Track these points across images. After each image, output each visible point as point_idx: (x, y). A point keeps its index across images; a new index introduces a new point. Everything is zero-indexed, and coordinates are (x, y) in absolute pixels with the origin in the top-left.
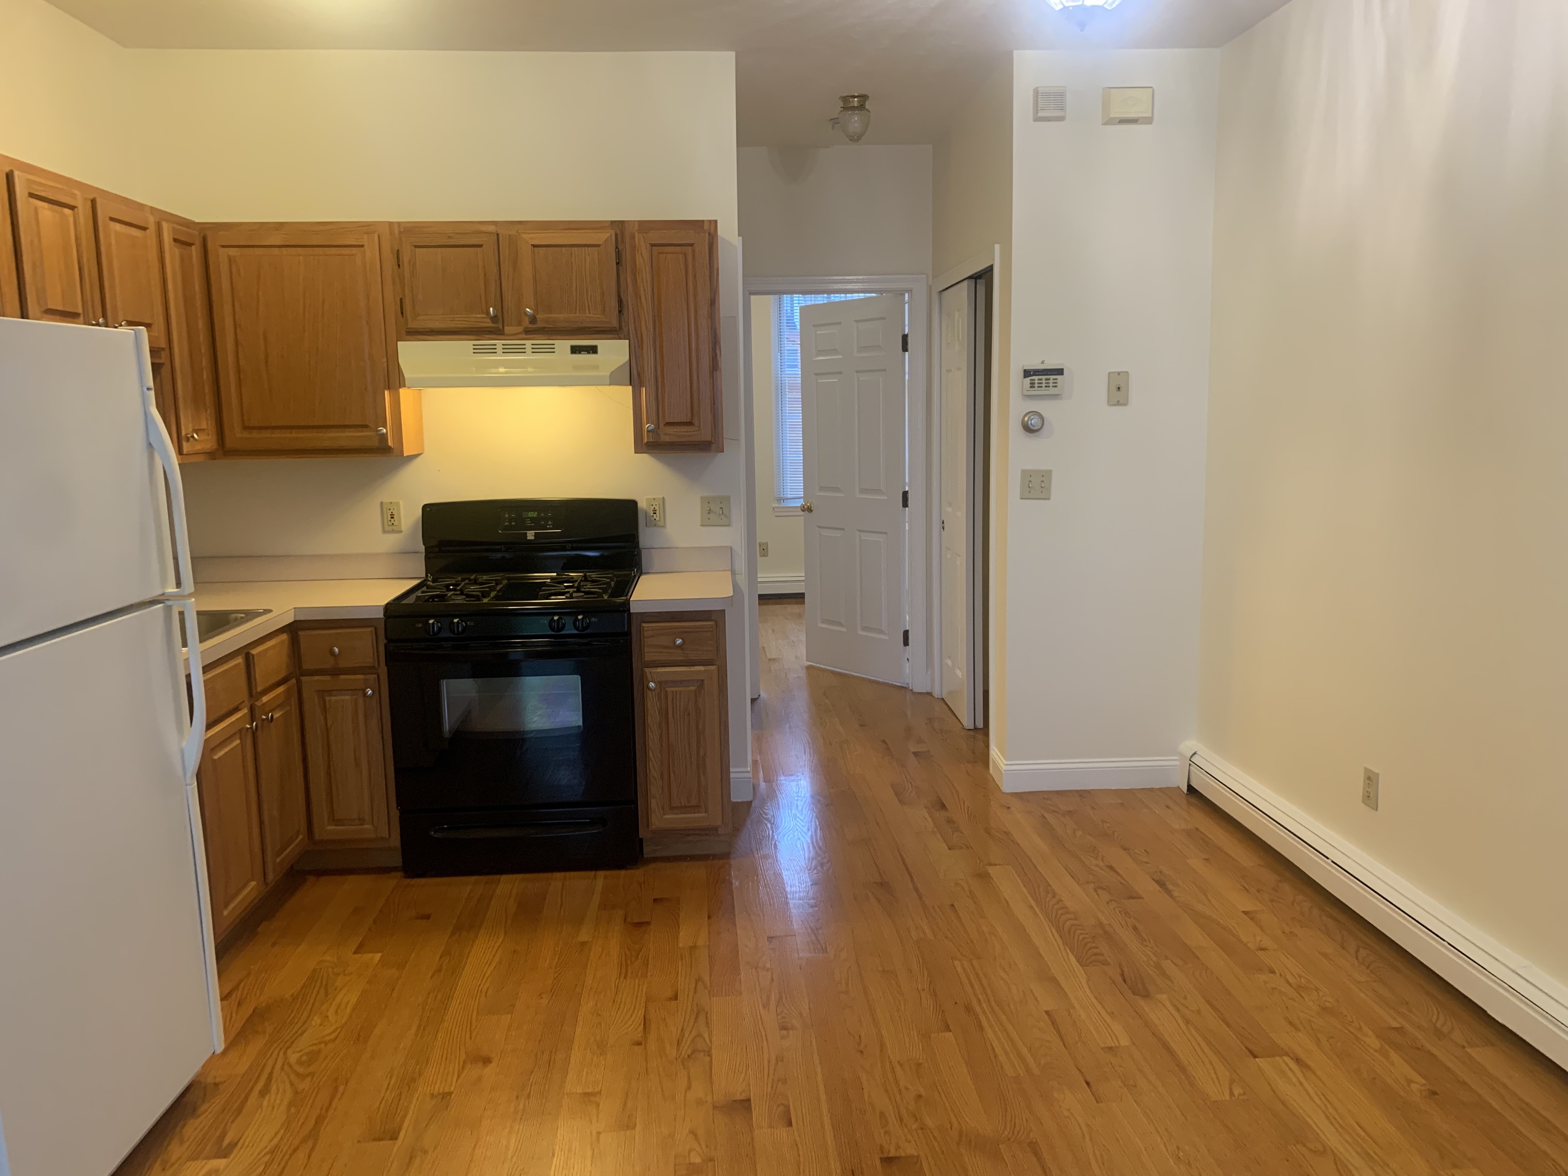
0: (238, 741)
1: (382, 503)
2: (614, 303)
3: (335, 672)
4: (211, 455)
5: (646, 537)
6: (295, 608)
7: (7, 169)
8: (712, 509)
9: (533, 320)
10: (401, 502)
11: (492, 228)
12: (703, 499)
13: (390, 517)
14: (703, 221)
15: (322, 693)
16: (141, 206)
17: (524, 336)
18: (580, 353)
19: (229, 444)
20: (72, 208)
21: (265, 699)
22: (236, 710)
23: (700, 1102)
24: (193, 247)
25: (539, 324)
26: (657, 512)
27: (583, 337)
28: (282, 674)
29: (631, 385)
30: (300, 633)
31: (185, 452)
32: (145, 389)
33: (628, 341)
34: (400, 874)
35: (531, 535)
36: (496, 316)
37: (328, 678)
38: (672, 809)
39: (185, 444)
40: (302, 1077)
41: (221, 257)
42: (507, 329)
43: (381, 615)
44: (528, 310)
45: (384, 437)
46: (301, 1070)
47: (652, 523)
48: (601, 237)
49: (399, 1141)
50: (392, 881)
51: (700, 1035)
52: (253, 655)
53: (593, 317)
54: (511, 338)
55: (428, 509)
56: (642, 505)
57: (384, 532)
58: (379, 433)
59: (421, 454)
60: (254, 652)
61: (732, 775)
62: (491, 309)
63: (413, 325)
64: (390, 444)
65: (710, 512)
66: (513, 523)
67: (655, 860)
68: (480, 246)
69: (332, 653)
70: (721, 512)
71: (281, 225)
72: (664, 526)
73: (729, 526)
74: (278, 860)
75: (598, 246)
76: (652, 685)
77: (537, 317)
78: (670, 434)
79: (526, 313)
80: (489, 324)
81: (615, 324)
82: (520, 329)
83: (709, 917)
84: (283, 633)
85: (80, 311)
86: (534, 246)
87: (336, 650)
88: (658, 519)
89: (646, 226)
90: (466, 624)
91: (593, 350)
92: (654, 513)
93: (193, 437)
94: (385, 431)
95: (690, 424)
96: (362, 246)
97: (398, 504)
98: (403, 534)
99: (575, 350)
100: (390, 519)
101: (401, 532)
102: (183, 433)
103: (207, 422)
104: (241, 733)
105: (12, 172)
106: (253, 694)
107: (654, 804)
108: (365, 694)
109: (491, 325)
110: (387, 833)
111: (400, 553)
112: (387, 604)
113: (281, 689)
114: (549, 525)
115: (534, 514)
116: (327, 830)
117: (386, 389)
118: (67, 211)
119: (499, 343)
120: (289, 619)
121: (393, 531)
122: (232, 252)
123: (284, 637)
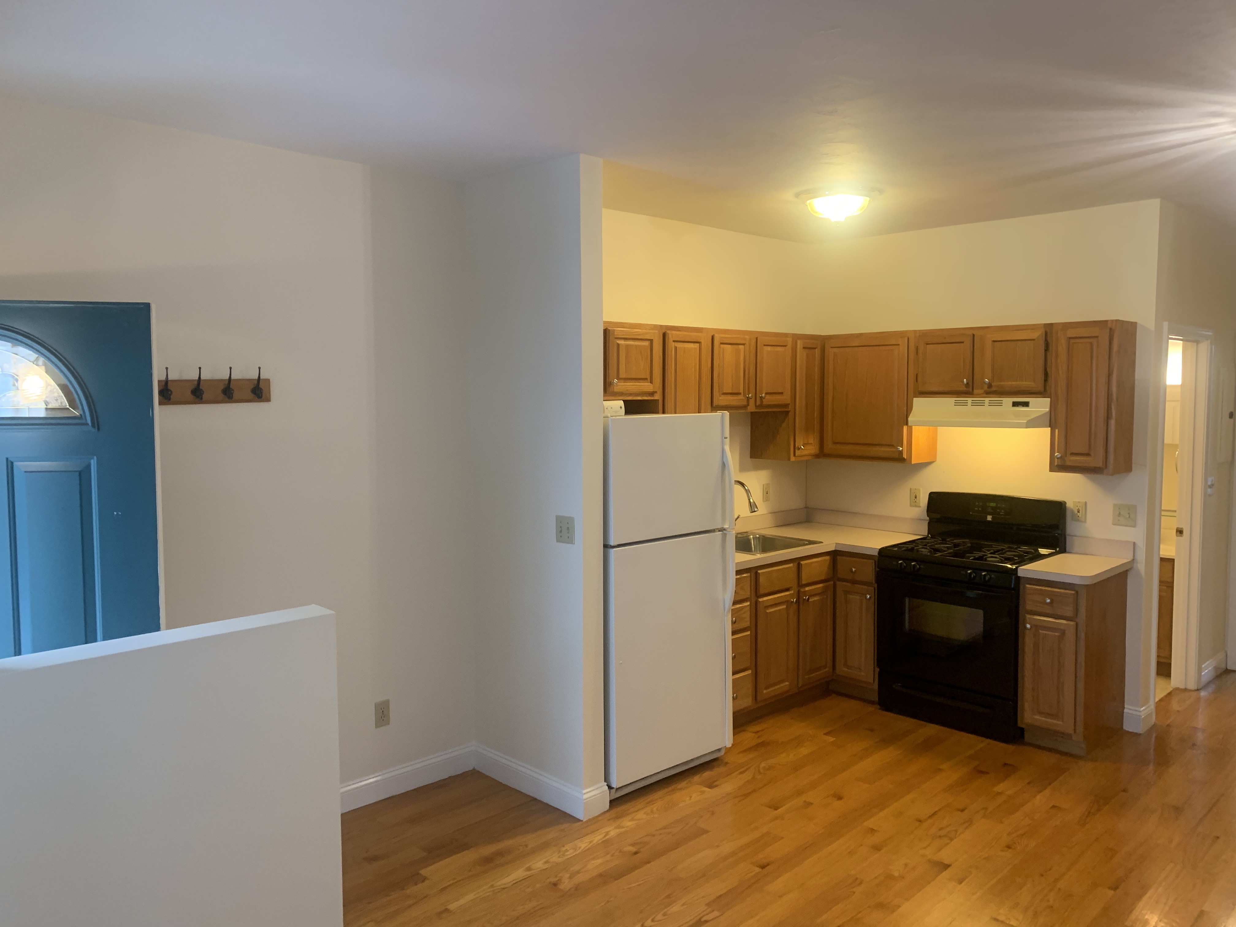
0: (785, 607)
1: (911, 489)
2: (1041, 377)
3: (854, 582)
4: (817, 456)
5: (1071, 528)
6: (836, 543)
7: (712, 334)
8: (1121, 513)
9: (990, 385)
10: (921, 489)
11: (970, 332)
12: (1115, 505)
13: (914, 497)
14: (1107, 321)
15: (846, 593)
16: (786, 335)
17: (985, 395)
18: (1018, 406)
19: (826, 450)
20: (744, 344)
21: (807, 589)
22: (787, 590)
23: (923, 856)
24: (816, 349)
25: (994, 389)
26: (1080, 511)
27: (1022, 396)
28: (823, 577)
29: (1050, 427)
30: (838, 558)
31: (796, 455)
32: (724, 438)
33: (1049, 399)
34: (878, 707)
35: (989, 518)
36: (967, 383)
37: (848, 584)
38: (1040, 713)
39: (797, 451)
40: (760, 773)
41: (831, 353)
42: (976, 391)
43: (876, 554)
44: (986, 380)
45: (901, 453)
46: (762, 771)
47: (1076, 518)
48: (1035, 335)
49: (776, 812)
50: (871, 708)
51: (956, 831)
52: (802, 564)
53: (1027, 384)
54: (978, 396)
55: (932, 495)
56: (1070, 505)
57: (911, 506)
58: (898, 450)
59: (933, 462)
60: (802, 562)
61: (1125, 710)
62: (965, 380)
63: (921, 389)
64: (904, 457)
65: (1119, 515)
66: (980, 509)
67: (1030, 744)
68: (963, 342)
69: (851, 571)
70: (1128, 517)
71: (861, 334)
72: (1085, 522)
73: (1134, 527)
74: (807, 677)
75: (1034, 340)
76: (1028, 626)
77: (992, 384)
78: (1072, 460)
79: (984, 382)
80: (963, 388)
81: (1040, 388)
82: (982, 391)
83: (1029, 783)
84: (828, 556)
85: (742, 391)
86: (994, 341)
87: (854, 570)
88: (1080, 516)
89: (1067, 326)
90: (920, 566)
91: (1026, 404)
92: (1078, 512)
93: (801, 447)
94: (901, 449)
95: (1088, 455)
96: (899, 345)
97: (920, 490)
98: (921, 508)
99: (1015, 404)
100: (914, 498)
101: (920, 507)
102: (796, 446)
103: (813, 440)
104: (787, 602)
105: (714, 335)
106: (800, 585)
107: (1027, 706)
108: (866, 597)
109: (965, 389)
110: (872, 679)
111: (920, 520)
112: (883, 548)
113: (821, 585)
114: (1002, 512)
115: (993, 504)
116: (841, 669)
117: (905, 425)
118: (741, 347)
119: (970, 400)
120: (833, 549)
121: (916, 506)
122: (836, 350)
123: (827, 558)
